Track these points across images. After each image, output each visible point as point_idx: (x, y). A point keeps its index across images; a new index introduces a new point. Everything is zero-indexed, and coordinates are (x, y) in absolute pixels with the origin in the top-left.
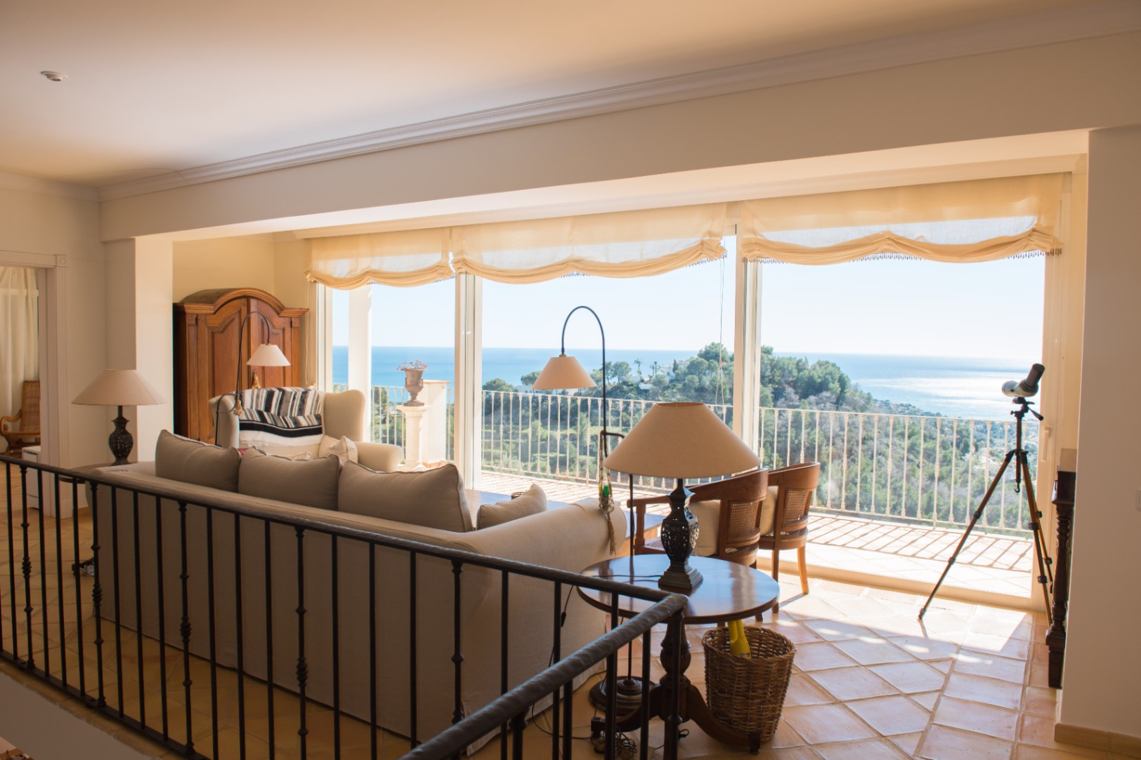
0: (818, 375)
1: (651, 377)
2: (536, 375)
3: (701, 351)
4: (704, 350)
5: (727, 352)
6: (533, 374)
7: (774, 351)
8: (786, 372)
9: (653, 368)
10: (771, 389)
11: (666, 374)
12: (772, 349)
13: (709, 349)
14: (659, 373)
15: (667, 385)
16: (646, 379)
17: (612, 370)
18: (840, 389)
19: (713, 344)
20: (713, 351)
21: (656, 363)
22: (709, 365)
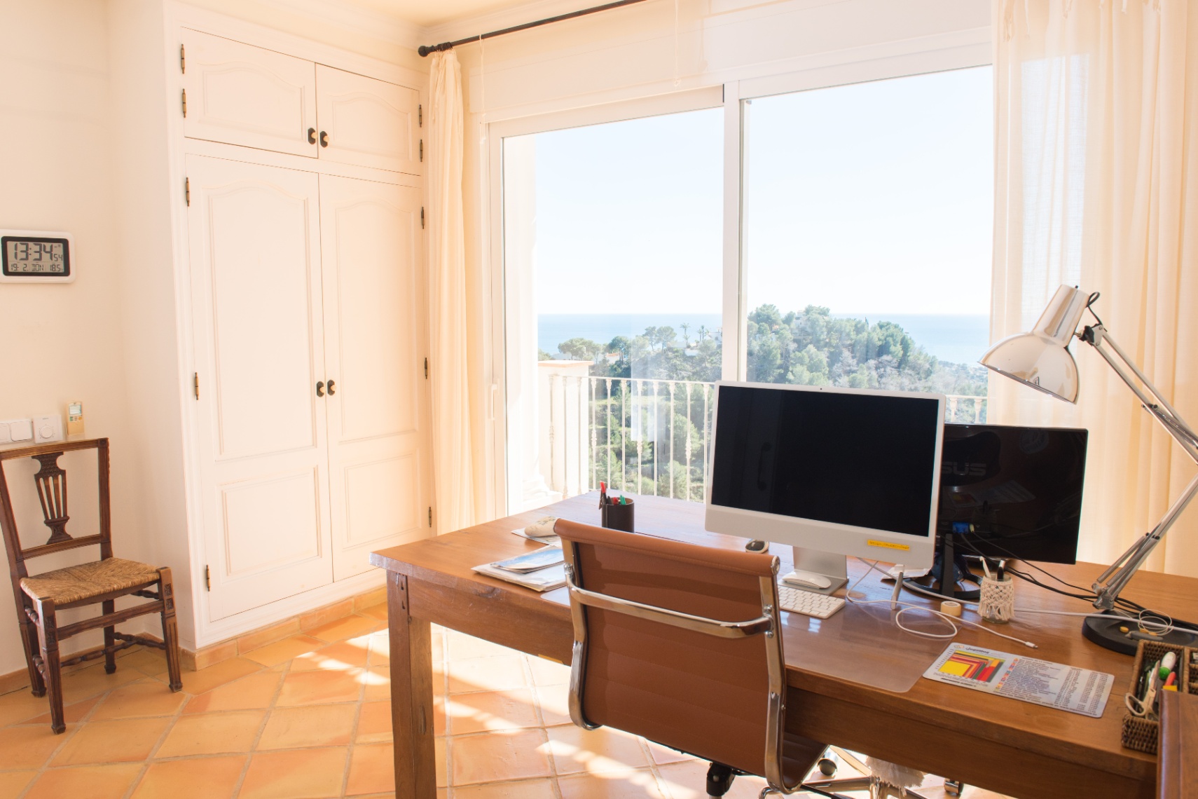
0: (877, 337)
1: (698, 342)
2: (574, 342)
3: (751, 313)
4: (754, 312)
5: (779, 314)
6: (572, 341)
7: (830, 312)
8: (844, 334)
9: (700, 333)
10: (826, 352)
11: (713, 339)
12: (828, 310)
13: (759, 311)
14: (707, 338)
15: (714, 351)
16: (693, 344)
17: (656, 336)
18: (902, 352)
19: (764, 306)
20: (764, 313)
21: (703, 328)
22: (759, 328)
